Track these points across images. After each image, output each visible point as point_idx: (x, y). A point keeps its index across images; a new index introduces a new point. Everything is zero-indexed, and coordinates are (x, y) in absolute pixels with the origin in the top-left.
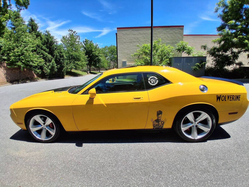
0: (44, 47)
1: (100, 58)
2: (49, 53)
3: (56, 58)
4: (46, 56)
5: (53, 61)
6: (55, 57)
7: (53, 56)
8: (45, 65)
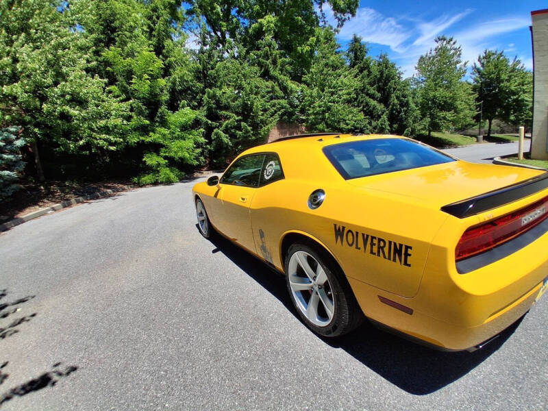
0: (372, 91)
1: (523, 96)
2: (380, 101)
3: (392, 109)
4: (374, 108)
5: (385, 117)
6: (390, 107)
7: (387, 105)
8: (369, 127)
